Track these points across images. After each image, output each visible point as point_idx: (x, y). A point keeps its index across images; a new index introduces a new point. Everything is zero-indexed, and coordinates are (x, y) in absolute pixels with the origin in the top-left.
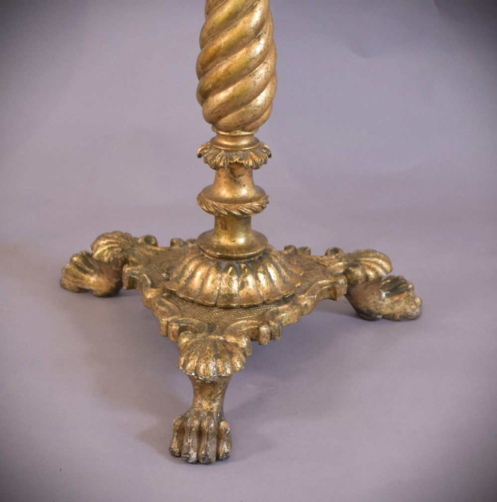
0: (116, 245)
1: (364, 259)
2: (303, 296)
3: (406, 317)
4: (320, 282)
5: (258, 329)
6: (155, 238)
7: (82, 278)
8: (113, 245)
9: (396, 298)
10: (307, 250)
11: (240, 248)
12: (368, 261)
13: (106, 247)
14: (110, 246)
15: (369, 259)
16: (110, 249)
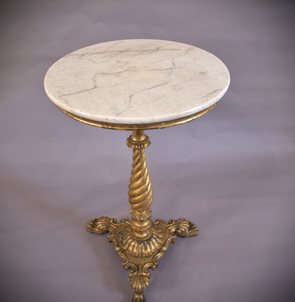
0: (104, 224)
1: (181, 225)
2: (164, 248)
3: (194, 236)
4: (168, 239)
5: (152, 266)
6: (115, 219)
7: (94, 230)
8: (103, 224)
9: (191, 231)
10: (163, 221)
11: (144, 237)
12: (182, 226)
13: (101, 225)
14: (102, 225)
15: (182, 225)
16: (103, 225)
